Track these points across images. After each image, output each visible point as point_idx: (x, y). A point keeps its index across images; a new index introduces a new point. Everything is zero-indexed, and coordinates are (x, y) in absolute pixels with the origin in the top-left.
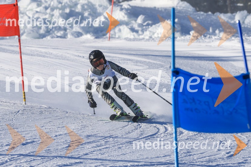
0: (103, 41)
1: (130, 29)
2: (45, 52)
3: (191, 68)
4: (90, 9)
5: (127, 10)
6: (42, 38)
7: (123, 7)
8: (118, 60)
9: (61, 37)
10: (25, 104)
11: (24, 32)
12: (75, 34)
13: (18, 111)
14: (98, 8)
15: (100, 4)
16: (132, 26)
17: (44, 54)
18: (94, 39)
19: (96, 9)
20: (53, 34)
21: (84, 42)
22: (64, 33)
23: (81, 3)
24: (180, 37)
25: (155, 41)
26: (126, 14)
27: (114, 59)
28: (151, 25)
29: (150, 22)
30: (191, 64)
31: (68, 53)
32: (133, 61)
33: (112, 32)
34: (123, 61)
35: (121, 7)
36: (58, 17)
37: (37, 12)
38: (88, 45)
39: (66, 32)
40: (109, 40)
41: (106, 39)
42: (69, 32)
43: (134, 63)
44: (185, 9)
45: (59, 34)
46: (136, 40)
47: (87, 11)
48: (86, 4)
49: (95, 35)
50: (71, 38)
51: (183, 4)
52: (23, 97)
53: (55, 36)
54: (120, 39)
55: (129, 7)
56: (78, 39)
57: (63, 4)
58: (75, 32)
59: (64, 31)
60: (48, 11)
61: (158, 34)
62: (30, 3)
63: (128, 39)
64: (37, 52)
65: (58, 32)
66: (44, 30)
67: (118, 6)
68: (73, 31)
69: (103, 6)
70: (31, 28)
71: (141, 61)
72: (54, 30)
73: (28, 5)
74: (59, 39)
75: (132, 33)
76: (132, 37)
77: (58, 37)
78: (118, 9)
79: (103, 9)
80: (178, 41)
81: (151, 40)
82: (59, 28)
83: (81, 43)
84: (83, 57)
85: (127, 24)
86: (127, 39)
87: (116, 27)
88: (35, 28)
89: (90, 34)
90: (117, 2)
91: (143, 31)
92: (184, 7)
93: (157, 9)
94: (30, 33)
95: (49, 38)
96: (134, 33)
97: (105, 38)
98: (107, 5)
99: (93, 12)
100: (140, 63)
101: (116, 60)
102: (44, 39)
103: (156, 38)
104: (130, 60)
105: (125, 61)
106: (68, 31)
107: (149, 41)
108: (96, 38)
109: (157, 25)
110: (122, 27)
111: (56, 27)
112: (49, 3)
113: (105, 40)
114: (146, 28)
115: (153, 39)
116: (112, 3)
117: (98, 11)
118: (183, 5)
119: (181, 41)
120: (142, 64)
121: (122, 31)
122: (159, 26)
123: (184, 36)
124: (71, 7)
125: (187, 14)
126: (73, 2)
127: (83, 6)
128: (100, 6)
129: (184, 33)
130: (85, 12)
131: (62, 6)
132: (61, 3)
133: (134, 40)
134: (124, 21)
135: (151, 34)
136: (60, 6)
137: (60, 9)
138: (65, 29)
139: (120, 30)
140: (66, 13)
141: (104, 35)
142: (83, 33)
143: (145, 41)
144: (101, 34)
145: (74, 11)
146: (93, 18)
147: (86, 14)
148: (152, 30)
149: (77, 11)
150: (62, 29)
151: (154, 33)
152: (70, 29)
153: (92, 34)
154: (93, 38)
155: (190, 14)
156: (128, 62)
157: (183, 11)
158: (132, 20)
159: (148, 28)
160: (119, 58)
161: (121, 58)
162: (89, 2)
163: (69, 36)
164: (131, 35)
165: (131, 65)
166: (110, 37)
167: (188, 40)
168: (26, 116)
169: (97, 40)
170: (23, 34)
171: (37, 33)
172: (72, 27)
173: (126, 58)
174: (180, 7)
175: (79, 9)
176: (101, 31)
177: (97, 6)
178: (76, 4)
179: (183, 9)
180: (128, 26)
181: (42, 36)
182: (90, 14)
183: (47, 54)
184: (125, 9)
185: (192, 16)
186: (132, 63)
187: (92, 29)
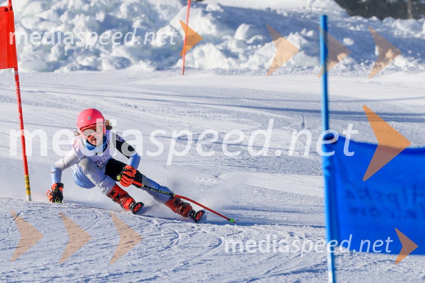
0: (171, 76)
1: (221, 51)
4: (144, 13)
5: (215, 14)
6: (53, 71)
7: (207, 9)
8: (203, 112)
9: (89, 68)
10: (30, 200)
12: (116, 63)
13: (17, 213)
14: (160, 11)
15: (163, 3)
16: (227, 46)
17: (60, 103)
18: (154, 71)
19: (156, 14)
20: (74, 63)
21: (135, 78)
22: (95, 60)
23: (127, 2)
25: (272, 74)
26: (213, 22)
28: (263, 43)
29: (260, 37)
32: (232, 114)
33: (188, 57)
34: (212, 114)
35: (204, 9)
36: (83, 28)
37: (42, 20)
39: (99, 59)
40: (183, 74)
41: (178, 71)
42: (105, 58)
43: (234, 117)
45: (85, 63)
46: (235, 72)
47: (138, 17)
48: (137, 4)
49: (155, 63)
50: (108, 70)
52: (26, 186)
56: (122, 71)
57: (92, 4)
58: (117, 58)
59: (94, 57)
60: (64, 17)
62: (28, 4)
63: (220, 71)
65: (83, 58)
66: (56, 55)
67: (198, 6)
68: (113, 57)
69: (169, 8)
70: (31, 52)
72: (75, 54)
73: (25, 7)
74: (86, 72)
75: (225, 60)
76: (226, 67)
77: (83, 68)
78: (197, 12)
79: (170, 13)
80: (316, 74)
81: (265, 73)
82: (86, 52)
83: (129, 78)
84: (136, 107)
85: (217, 41)
86: (216, 71)
87: (194, 47)
88: (38, 52)
89: (146, 62)
91: (247, 55)
92: (324, 8)
93: (272, 11)
94: (29, 61)
95: (65, 69)
96: (230, 59)
97: (175, 70)
98: (177, 6)
99: (150, 20)
100: (246, 117)
102: (56, 71)
104: (225, 112)
105: (215, 114)
106: (102, 55)
107: (260, 75)
108: (158, 69)
109: (274, 42)
110: (205, 48)
111: (78, 50)
113: (174, 73)
114: (253, 50)
115: (267, 71)
116: (188, 4)
117: (160, 17)
118: (323, 5)
121: (206, 55)
124: (107, 10)
127: (130, 8)
128: (164, 7)
130: (134, 20)
131: (90, 8)
132: (89, 2)
133: (232, 72)
134: (211, 35)
135: (263, 60)
136: (86, 7)
137: (86, 14)
138: (97, 53)
139: (202, 54)
140: (98, 22)
141: (172, 64)
142: (132, 60)
143: (253, 75)
144: (166, 62)
145: (113, 17)
147: (137, 23)
148: (264, 54)
149: (119, 16)
150: (91, 53)
151: (267, 59)
152: (107, 52)
153: (150, 62)
154: (153, 69)
155: (337, 22)
156: (223, 115)
158: (226, 34)
159: (257, 49)
163: (105, 66)
164: (225, 63)
165: (229, 121)
166: (184, 67)
169: (160, 73)
171: (44, 60)
172: (108, 48)
174: (317, 8)
175: (122, 13)
176: (167, 56)
177: (158, 8)
178: (117, 5)
179: (322, 12)
180: (218, 46)
181: (55, 66)
183: (66, 102)
184: (212, 12)
185: (339, 25)
186: (229, 117)
187: (148, 53)
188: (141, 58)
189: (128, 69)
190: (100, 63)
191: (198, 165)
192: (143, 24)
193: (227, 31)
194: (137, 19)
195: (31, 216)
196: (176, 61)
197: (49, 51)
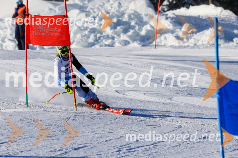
0: (149, 49)
1: (175, 37)
2: (94, 60)
3: (235, 74)
4: (137, 18)
5: (172, 18)
6: (91, 47)
7: (168, 16)
8: (164, 67)
9: (109, 45)
10: (76, 110)
11: (74, 41)
12: (122, 43)
13: (69, 117)
14: (144, 17)
15: (146, 13)
16: (178, 34)
17: (93, 63)
18: (141, 47)
19: (142, 18)
20: (102, 43)
21: (131, 50)
22: (112, 41)
23: (128, 13)
24: (224, 44)
25: (200, 48)
26: (171, 23)
27: (160, 66)
28: (196, 33)
29: (195, 30)
30: (235, 70)
31: (116, 61)
32: (179, 68)
33: (158, 40)
34: (169, 68)
35: (166, 16)
38: (135, 53)
39: (114, 41)
40: (155, 48)
41: (153, 47)
42: (117, 41)
43: (180, 69)
44: (228, 17)
45: (107, 43)
46: (181, 47)
47: (133, 20)
48: (133, 14)
49: (142, 43)
50: (119, 46)
51: (226, 12)
52: (74, 104)
53: (104, 45)
54: (166, 47)
55: (174, 16)
56: (125, 47)
57: (111, 14)
58: (123, 41)
59: (112, 40)
61: (202, 41)
62: (79, 14)
63: (174, 47)
64: (86, 60)
65: (106, 41)
66: (93, 39)
67: (163, 15)
68: (121, 40)
69: (149, 16)
70: (80, 38)
71: (187, 67)
72: (102, 38)
74: (107, 47)
75: (177, 41)
76: (177, 45)
77: (106, 45)
78: (163, 18)
79: (149, 18)
80: (222, 48)
81: (196, 48)
82: (108, 37)
83: (128, 51)
84: (131, 64)
85: (172, 32)
86: (172, 47)
87: (161, 35)
88: (84, 38)
89: (137, 43)
90: (162, 11)
91: (188, 39)
92: (227, 16)
93: (201, 17)
94: (79, 42)
95: (97, 46)
97: (151, 46)
98: (153, 15)
99: (140, 21)
100: (186, 70)
101: (163, 67)
102: (93, 47)
103: (201, 45)
104: (175, 67)
105: (171, 68)
106: (116, 39)
107: (193, 48)
108: (143, 46)
109: (202, 32)
110: (167, 35)
111: (104, 36)
112: (97, 13)
113: (151, 48)
114: (191, 36)
115: (198, 46)
116: (158, 13)
117: (144, 20)
118: (226, 14)
119: (225, 48)
120: (187, 71)
121: (168, 39)
122: (203, 34)
123: (228, 43)
124: (118, 17)
125: (230, 22)
126: (120, 12)
127: (129, 16)
128: (146, 15)
129: (227, 40)
130: (131, 21)
131: (109, 16)
132: (109, 13)
133: (180, 47)
134: (170, 29)
135: (196, 41)
136: (108, 15)
138: (113, 38)
139: (165, 38)
140: (114, 23)
141: (150, 43)
142: (130, 41)
143: (190, 48)
144: (147, 42)
145: (121, 20)
146: (139, 27)
147: (133, 23)
148: (197, 38)
149: (124, 20)
150: (110, 38)
151: (198, 41)
152: (118, 37)
153: (139, 42)
154: (140, 46)
155: (233, 22)
156: (174, 68)
157: (226, 19)
158: (177, 28)
159: (193, 36)
160: (165, 65)
161: (167, 65)
162: (135, 12)
163: (117, 45)
164: (176, 43)
165: (177, 71)
166: (156, 45)
167: (231, 47)
168: (77, 122)
169: (144, 48)
170: (72, 43)
171: (87, 42)
172: (119, 35)
173: (172, 65)
174: (223, 15)
175: (126, 18)
176: (148, 39)
177: (143, 16)
178: (123, 14)
179: (226, 17)
180: (173, 34)
181: (92, 45)
182: (136, 23)
183: (96, 62)
184: (170, 17)
185: (235, 24)
186: (178, 69)
187: (138, 38)
188: (134, 40)
189: (128, 46)
190: (114, 43)
191: (161, 93)
193: (178, 27)
194: (133, 21)
195: (76, 118)
196: (153, 42)
197: (89, 37)
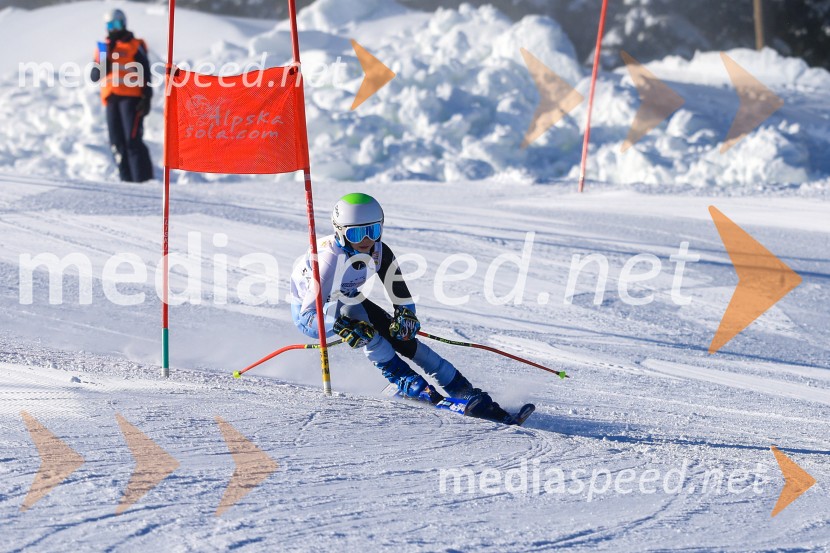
0: (562, 193)
1: (645, 154)
4: (519, 87)
5: (635, 92)
6: (363, 179)
7: (623, 83)
9: (422, 177)
12: (468, 169)
13: (309, 413)
16: (654, 148)
18: (533, 184)
19: (537, 88)
20: (398, 168)
21: (501, 196)
22: (433, 164)
23: (489, 68)
24: (808, 184)
25: (730, 195)
26: (631, 106)
28: (714, 143)
29: (710, 133)
35: (616, 83)
36: (415, 110)
37: (347, 94)
39: (441, 162)
40: (582, 190)
41: (572, 186)
42: (450, 161)
44: (820, 92)
45: (416, 168)
46: (668, 190)
47: (507, 95)
48: (506, 72)
50: (456, 181)
51: (816, 75)
54: (615, 186)
56: (479, 184)
57: (431, 71)
58: (470, 162)
59: (433, 159)
60: (384, 91)
61: (735, 172)
63: (643, 187)
65: (414, 160)
66: (369, 153)
67: (608, 78)
68: (463, 159)
70: (327, 147)
72: (400, 152)
74: (418, 183)
75: (651, 170)
76: (652, 180)
77: (413, 176)
78: (607, 89)
80: (803, 197)
81: (718, 193)
82: (420, 148)
83: (492, 196)
84: (504, 243)
86: (638, 187)
87: (598, 146)
88: (339, 147)
89: (520, 170)
91: (686, 161)
92: (817, 88)
94: (324, 162)
95: (383, 178)
96: (659, 168)
97: (567, 183)
98: (572, 77)
99: (527, 99)
102: (370, 181)
103: (732, 185)
106: (446, 156)
107: (710, 195)
108: (540, 181)
110: (617, 148)
111: (406, 146)
112: (386, 64)
113: (567, 188)
114: (697, 153)
115: (722, 189)
118: (816, 81)
119: (815, 196)
121: (619, 161)
122: (738, 147)
123: (821, 181)
124: (456, 81)
126: (462, 65)
127: (494, 78)
129: (818, 172)
130: (500, 97)
131: (427, 76)
132: (425, 67)
133: (663, 190)
134: (627, 128)
136: (420, 75)
137: (421, 86)
138: (438, 152)
139: (612, 158)
140: (441, 100)
141: (561, 173)
142: (495, 165)
144: (551, 169)
145: (465, 94)
146: (526, 116)
147: (504, 104)
148: (716, 161)
149: (475, 92)
150: (427, 150)
151: (721, 170)
152: (454, 150)
153: (525, 170)
154: (530, 180)
157: (816, 97)
158: (653, 126)
159: (704, 152)
162: (514, 66)
163: (450, 174)
164: (650, 175)
169: (542, 188)
171: (348, 162)
172: (456, 144)
174: (806, 86)
175: (481, 86)
176: (553, 160)
178: (473, 72)
179: (814, 93)
180: (639, 146)
181: (366, 173)
184: (630, 88)
187: (521, 154)
188: (509, 162)
189: (489, 180)
190: (441, 169)
191: (608, 343)
192: (515, 105)
194: (504, 98)
195: (333, 419)
196: (568, 169)
197: (357, 146)
